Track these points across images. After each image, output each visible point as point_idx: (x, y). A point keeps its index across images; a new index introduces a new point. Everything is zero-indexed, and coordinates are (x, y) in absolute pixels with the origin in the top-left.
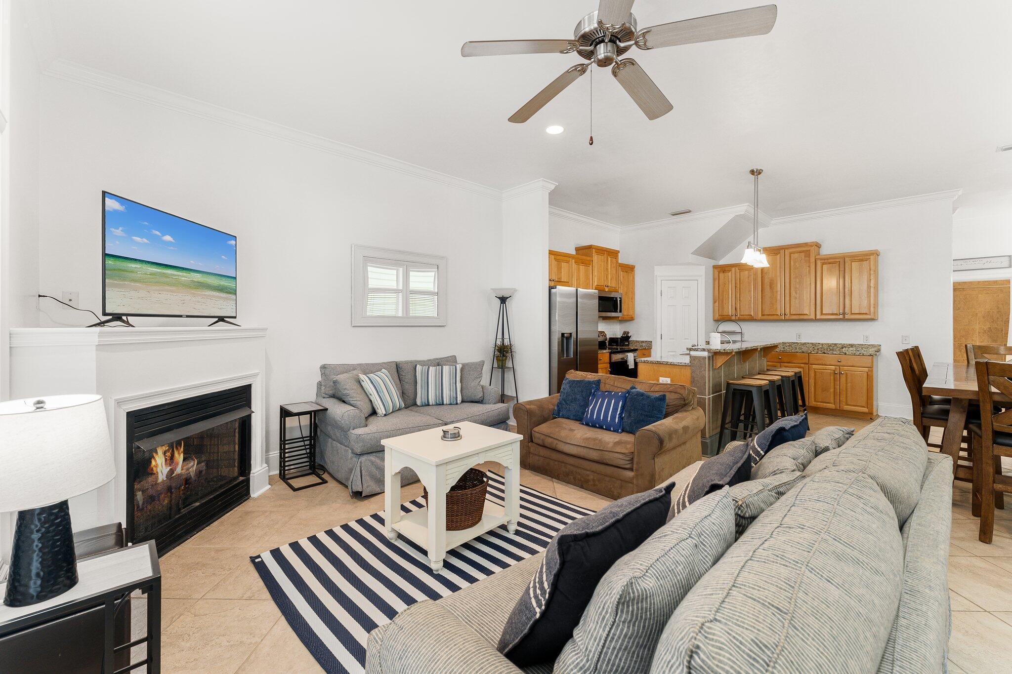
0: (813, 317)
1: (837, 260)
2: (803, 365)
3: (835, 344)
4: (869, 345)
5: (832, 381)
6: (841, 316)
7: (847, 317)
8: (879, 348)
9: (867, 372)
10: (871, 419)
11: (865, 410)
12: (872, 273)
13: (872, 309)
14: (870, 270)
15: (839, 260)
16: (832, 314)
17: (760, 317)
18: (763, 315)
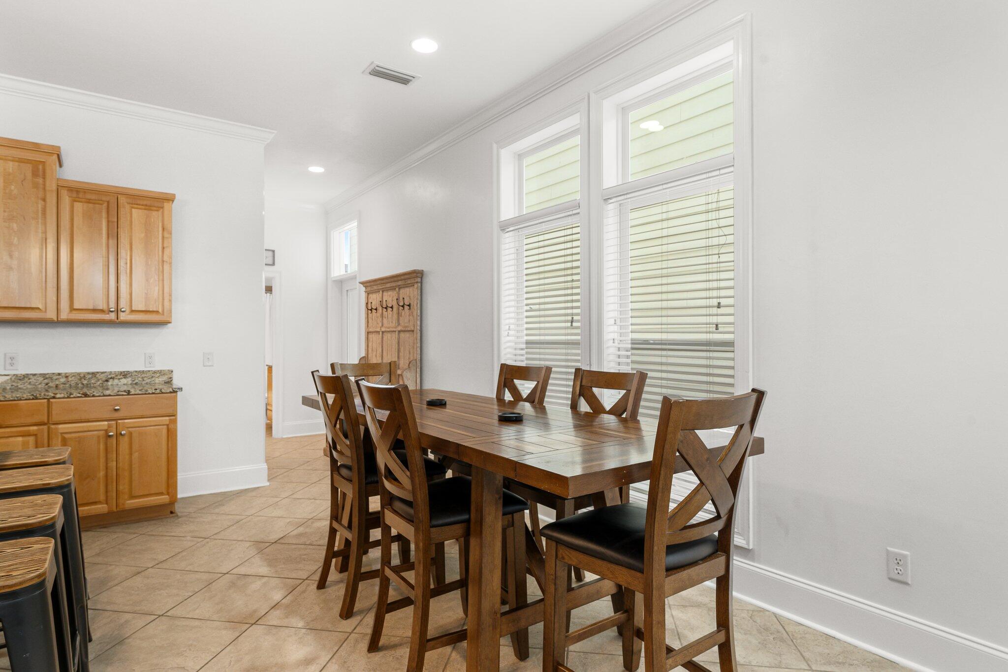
0: (51, 315)
1: (104, 199)
2: (35, 428)
3: (94, 374)
4: (155, 372)
5: (102, 454)
6: (113, 316)
7: (123, 317)
8: (170, 376)
9: (168, 425)
10: (172, 513)
11: (165, 499)
12: (166, 235)
13: (166, 303)
14: (163, 229)
15: (107, 199)
16: (94, 310)
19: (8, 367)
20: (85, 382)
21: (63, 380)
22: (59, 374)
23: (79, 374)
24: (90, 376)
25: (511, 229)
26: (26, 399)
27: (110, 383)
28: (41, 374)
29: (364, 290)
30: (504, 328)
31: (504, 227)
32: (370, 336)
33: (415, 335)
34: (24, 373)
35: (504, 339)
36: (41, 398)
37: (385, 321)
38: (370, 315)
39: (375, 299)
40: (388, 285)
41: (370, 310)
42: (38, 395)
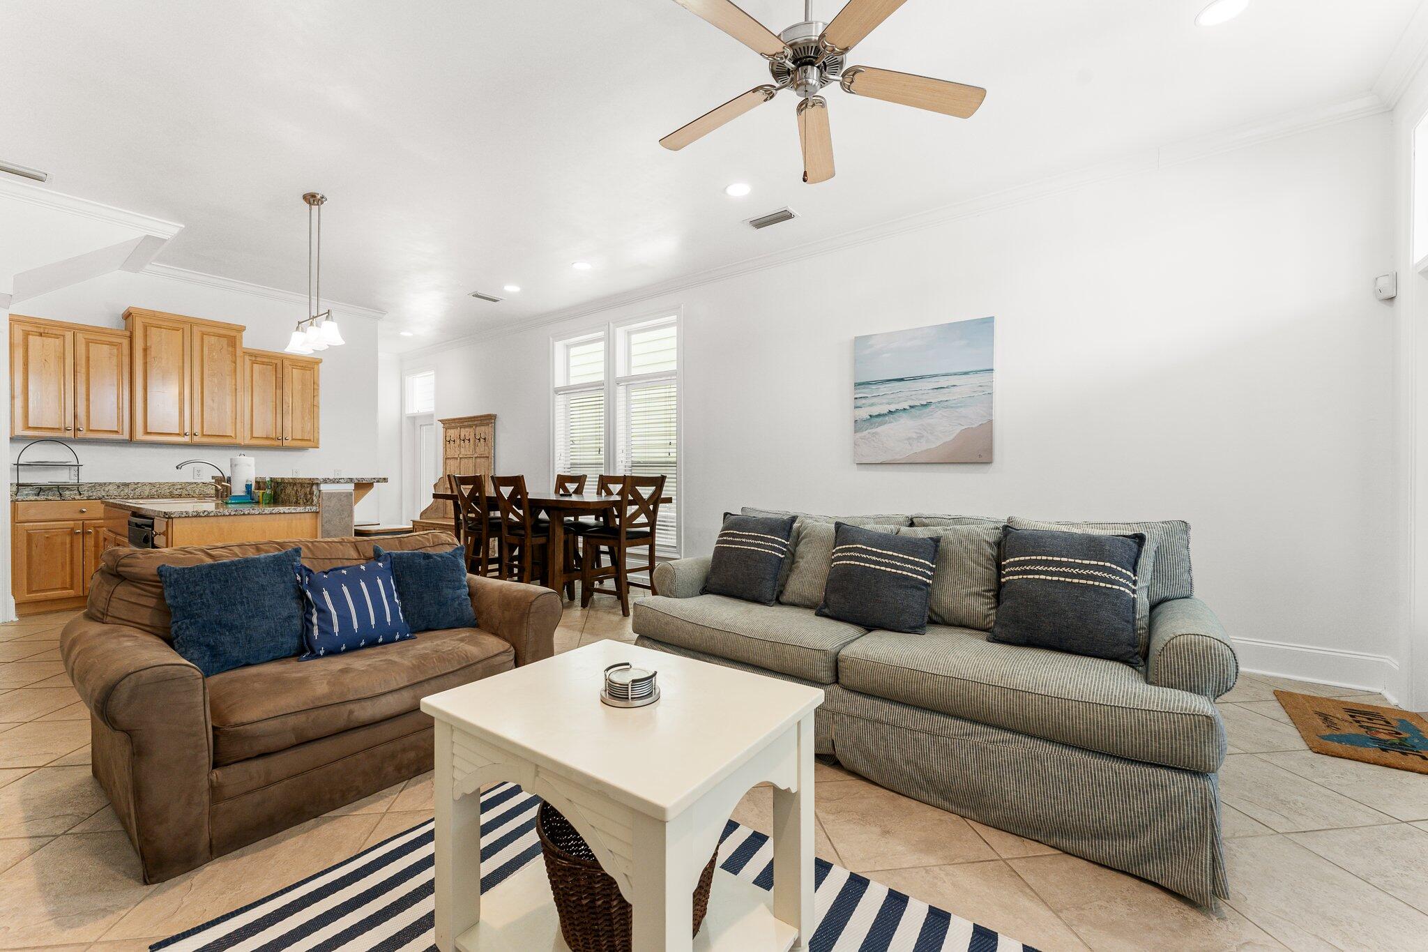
0: (240, 440)
1: (273, 361)
6: (279, 442)
7: (286, 443)
12: (316, 387)
13: (316, 435)
14: (314, 383)
15: (276, 361)
16: (267, 438)
17: (139, 435)
18: (147, 433)
19: (196, 477)
25: (562, 393)
29: (442, 426)
30: (557, 455)
31: (557, 391)
32: (448, 461)
33: (490, 460)
35: (557, 462)
37: (462, 450)
38: (448, 445)
39: (453, 433)
40: (466, 424)
41: (447, 441)
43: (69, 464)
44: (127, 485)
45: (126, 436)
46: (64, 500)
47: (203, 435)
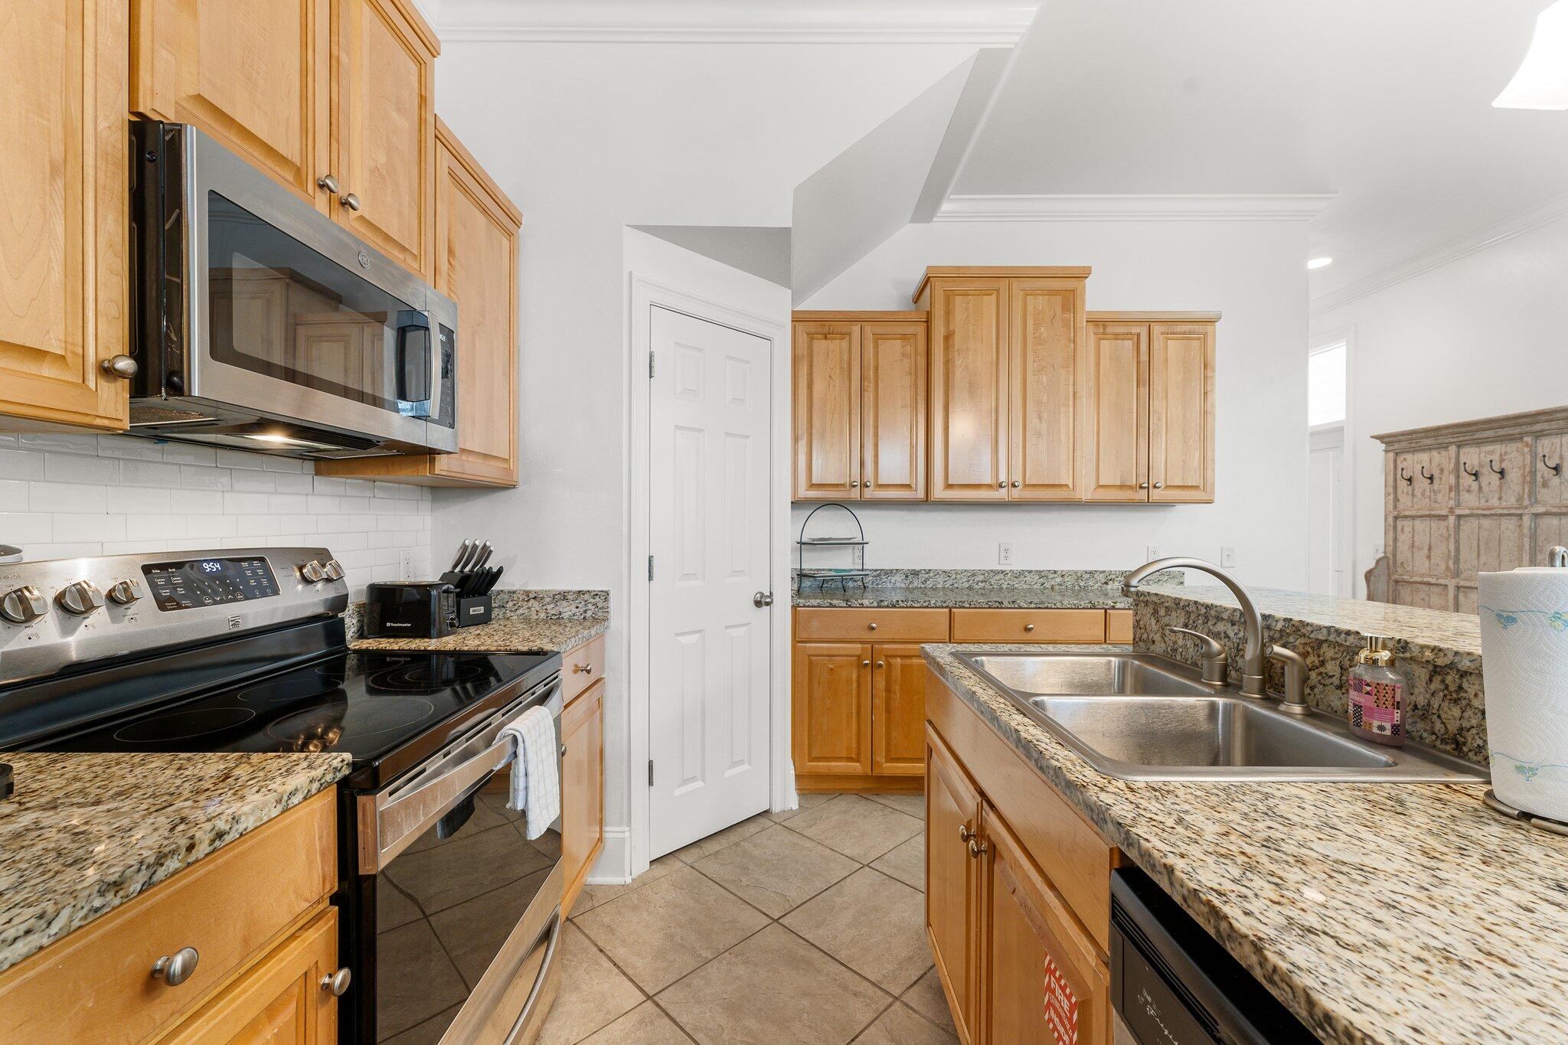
1: (1133, 330)
12: (1208, 374)
13: (1208, 478)
14: (1205, 367)
15: (1139, 330)
16: (1122, 487)
17: (939, 492)
18: (949, 486)
20: (1082, 584)
21: (1059, 580)
22: (1055, 572)
23: (1076, 573)
24: (1088, 576)
26: (1084, 608)
27: (1109, 587)
28: (1036, 571)
29: (1384, 448)
32: (1399, 523)
34: (1020, 569)
36: (1099, 607)
38: (1404, 489)
41: (1403, 480)
42: (1096, 604)
43: (852, 541)
44: (916, 573)
45: (921, 494)
46: (850, 606)
47: (1026, 486)
